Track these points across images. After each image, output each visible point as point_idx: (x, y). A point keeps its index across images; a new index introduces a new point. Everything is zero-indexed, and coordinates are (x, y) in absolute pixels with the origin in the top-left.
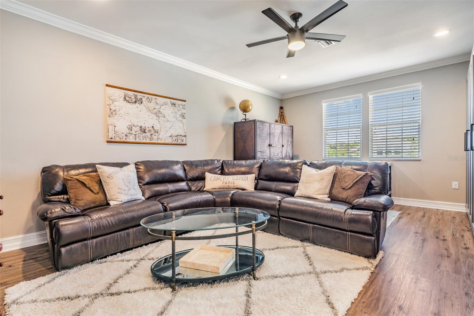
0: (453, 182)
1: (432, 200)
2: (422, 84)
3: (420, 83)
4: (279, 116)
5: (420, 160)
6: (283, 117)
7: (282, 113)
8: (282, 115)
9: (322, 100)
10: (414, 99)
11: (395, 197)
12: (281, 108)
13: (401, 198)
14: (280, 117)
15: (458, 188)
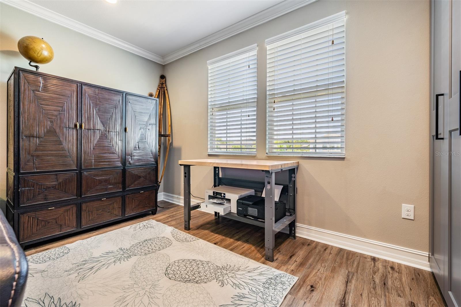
0: (403, 204)
1: (365, 236)
2: (347, 13)
3: (344, 12)
4: (158, 89)
5: (343, 159)
6: (163, 90)
7: (162, 84)
8: (162, 88)
9: (207, 61)
10: (334, 43)
11: (304, 224)
12: (163, 77)
13: (313, 228)
14: (159, 91)
15: (413, 219)
